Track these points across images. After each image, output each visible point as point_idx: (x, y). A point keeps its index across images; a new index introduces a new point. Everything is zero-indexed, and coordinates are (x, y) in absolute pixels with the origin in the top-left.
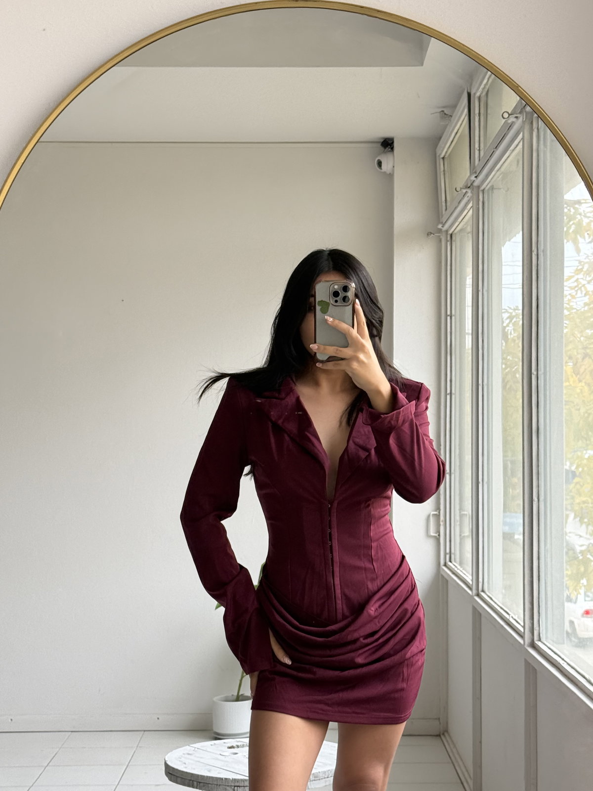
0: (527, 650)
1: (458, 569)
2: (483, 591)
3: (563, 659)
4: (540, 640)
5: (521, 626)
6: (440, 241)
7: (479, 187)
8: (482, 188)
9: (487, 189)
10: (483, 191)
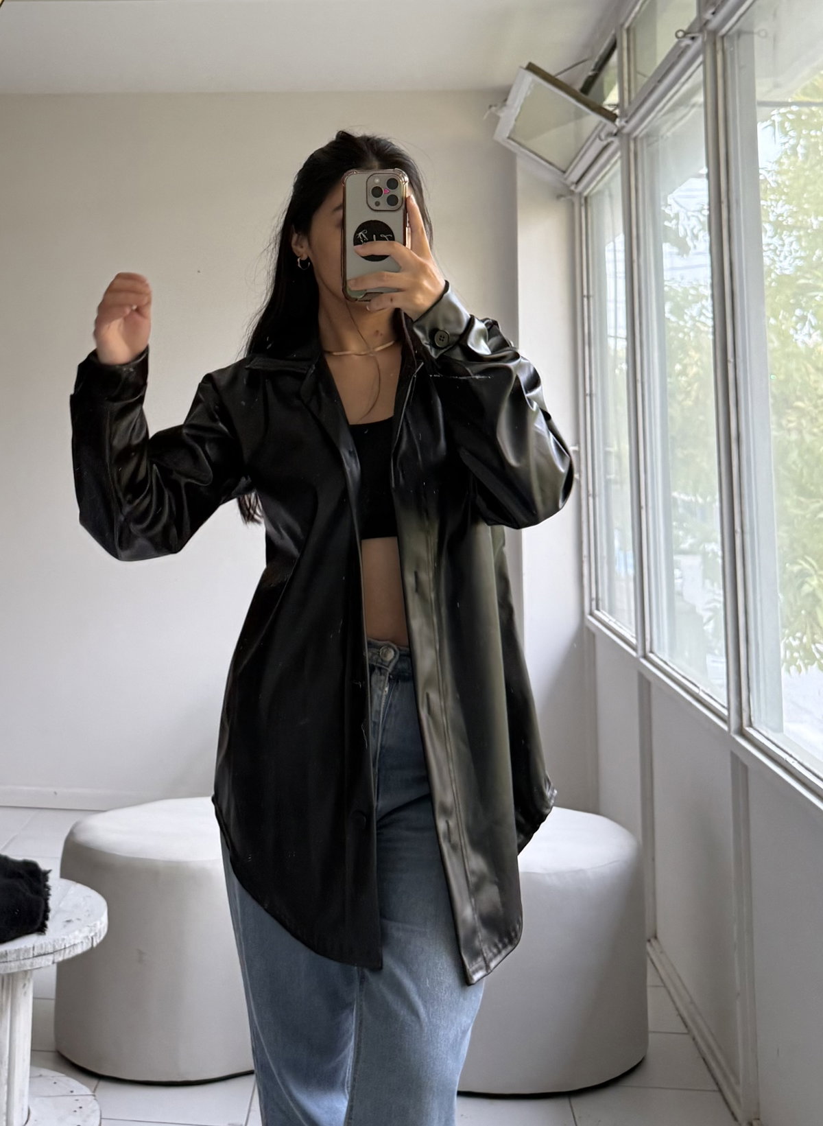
0: (734, 739)
1: (610, 620)
2: (651, 652)
3: (791, 756)
4: (751, 725)
5: (723, 707)
6: (573, 204)
7: (629, 135)
8: (635, 134)
9: (641, 136)
10: (635, 139)
